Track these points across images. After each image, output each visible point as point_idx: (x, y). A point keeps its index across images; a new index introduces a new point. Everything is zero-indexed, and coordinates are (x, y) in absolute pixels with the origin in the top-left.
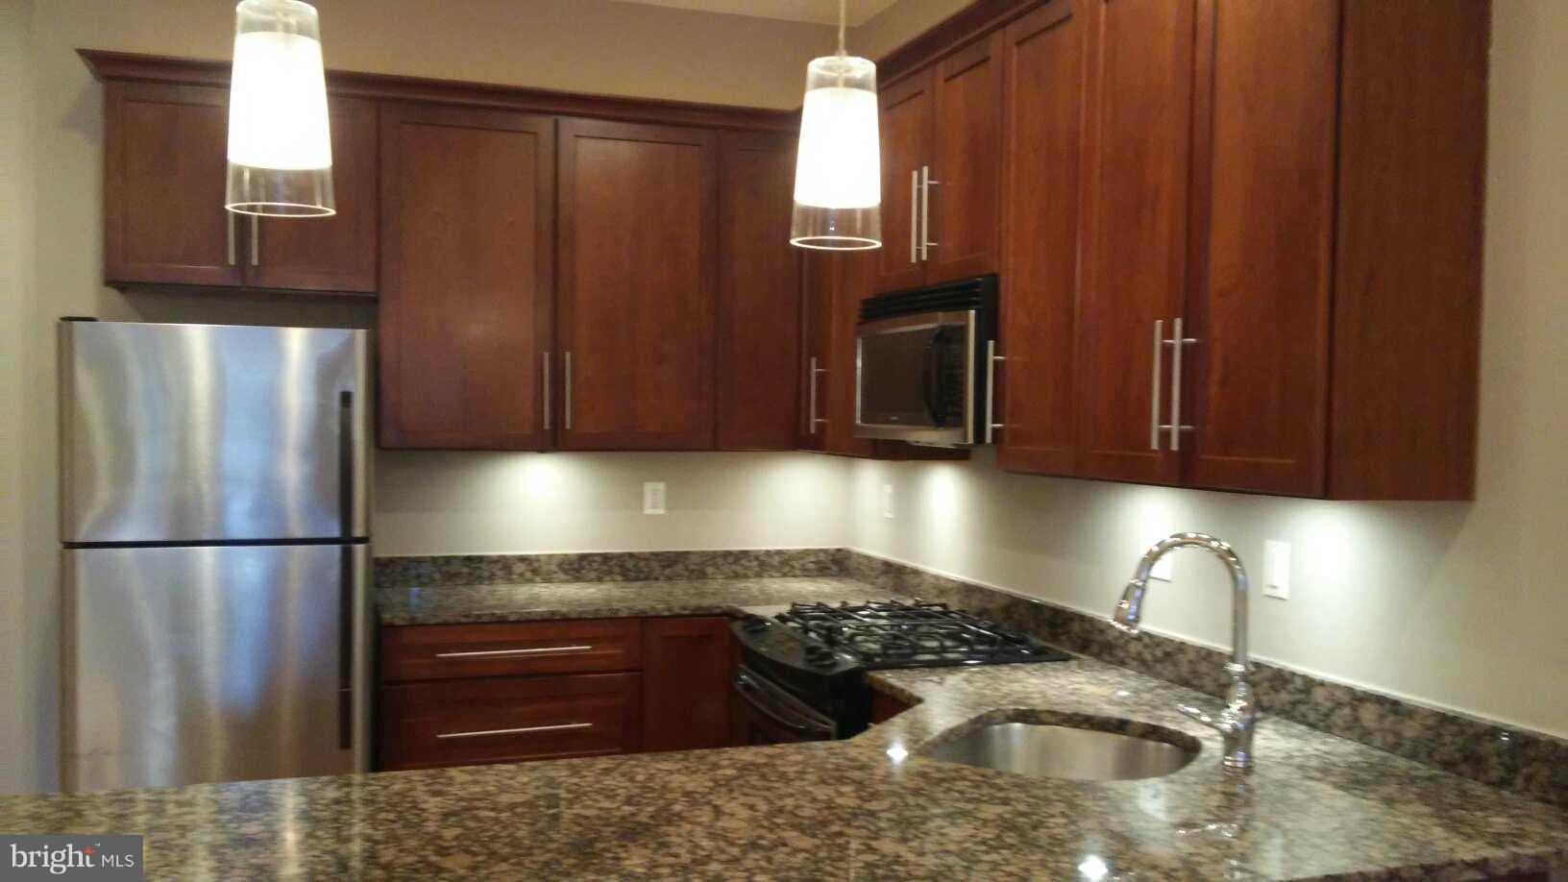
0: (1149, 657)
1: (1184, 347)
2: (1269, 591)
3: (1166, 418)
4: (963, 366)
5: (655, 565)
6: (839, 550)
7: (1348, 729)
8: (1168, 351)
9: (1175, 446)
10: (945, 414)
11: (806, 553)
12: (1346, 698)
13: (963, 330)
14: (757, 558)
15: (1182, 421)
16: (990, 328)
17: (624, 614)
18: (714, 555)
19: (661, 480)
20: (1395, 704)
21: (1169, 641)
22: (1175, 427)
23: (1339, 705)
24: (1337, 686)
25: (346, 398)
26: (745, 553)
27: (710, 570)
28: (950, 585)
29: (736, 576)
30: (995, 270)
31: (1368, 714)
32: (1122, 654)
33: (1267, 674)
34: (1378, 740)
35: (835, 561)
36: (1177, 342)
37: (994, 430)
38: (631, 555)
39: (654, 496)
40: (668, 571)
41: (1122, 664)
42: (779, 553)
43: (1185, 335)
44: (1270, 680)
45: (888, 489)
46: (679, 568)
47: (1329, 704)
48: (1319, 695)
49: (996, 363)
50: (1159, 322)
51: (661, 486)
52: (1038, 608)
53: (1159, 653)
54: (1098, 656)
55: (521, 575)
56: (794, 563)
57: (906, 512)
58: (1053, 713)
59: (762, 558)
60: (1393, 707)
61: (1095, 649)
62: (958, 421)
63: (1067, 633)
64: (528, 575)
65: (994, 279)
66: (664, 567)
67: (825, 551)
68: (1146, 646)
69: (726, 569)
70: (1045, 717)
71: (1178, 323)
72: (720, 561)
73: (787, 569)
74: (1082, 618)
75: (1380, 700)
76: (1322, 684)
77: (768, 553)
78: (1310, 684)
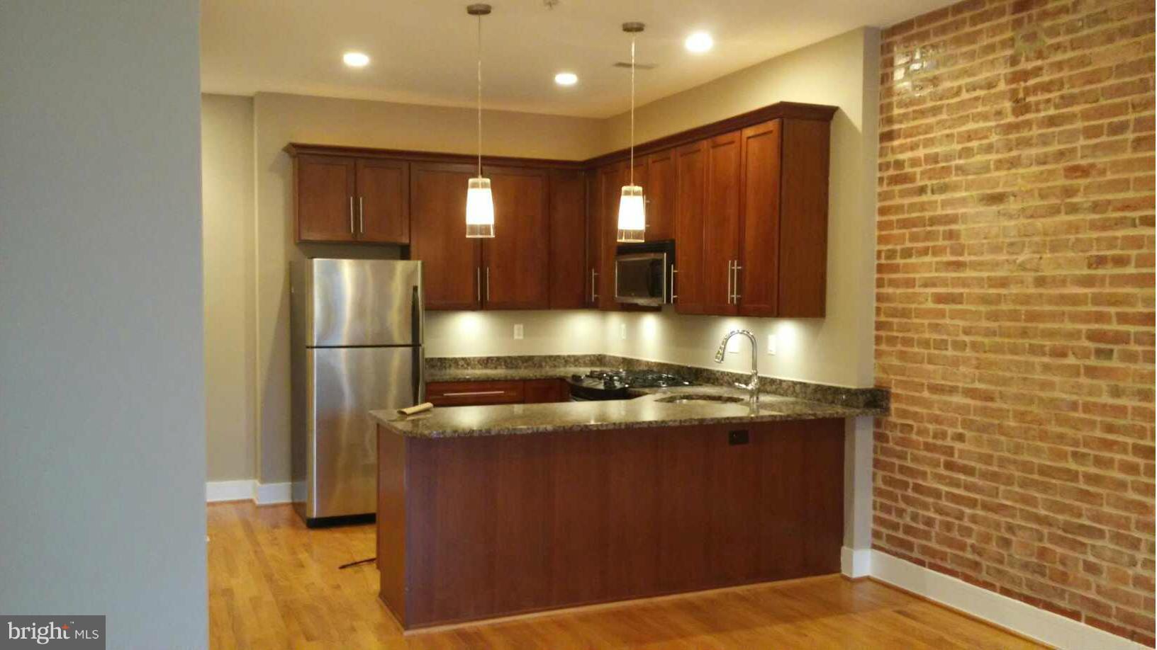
0: (730, 381)
1: (737, 270)
2: (769, 352)
3: (732, 293)
4: (662, 273)
5: (519, 361)
6: (600, 355)
7: (792, 394)
8: (733, 271)
9: (735, 302)
10: (654, 291)
11: (585, 356)
12: (790, 384)
13: (662, 260)
14: (564, 358)
15: (737, 294)
16: (672, 260)
17: (517, 378)
18: (545, 357)
19: (520, 323)
20: (805, 384)
21: (737, 374)
22: (735, 296)
23: (789, 387)
24: (789, 381)
25: (415, 289)
26: (559, 357)
27: (544, 364)
28: (653, 364)
29: (555, 366)
30: (673, 237)
31: (798, 388)
32: (721, 381)
33: (769, 380)
34: (800, 396)
35: (598, 359)
36: (735, 268)
37: (674, 299)
38: (509, 357)
39: (518, 330)
40: (525, 364)
41: (722, 385)
42: (574, 356)
43: (738, 265)
44: (770, 382)
45: (623, 326)
46: (530, 363)
47: (786, 387)
48: (784, 385)
49: (674, 273)
50: (730, 261)
51: (522, 326)
52: (690, 369)
53: (734, 379)
54: (713, 384)
55: (462, 366)
56: (580, 361)
57: (632, 335)
58: (697, 395)
59: (566, 358)
60: (804, 385)
61: (712, 381)
62: (660, 294)
63: (701, 376)
64: (465, 366)
65: (673, 242)
66: (523, 363)
67: (594, 356)
68: (730, 377)
69: (550, 364)
70: (694, 397)
71: (736, 262)
72: (548, 360)
73: (577, 363)
74: (707, 370)
75: (800, 383)
76: (785, 381)
77: (569, 356)
78: (781, 381)
